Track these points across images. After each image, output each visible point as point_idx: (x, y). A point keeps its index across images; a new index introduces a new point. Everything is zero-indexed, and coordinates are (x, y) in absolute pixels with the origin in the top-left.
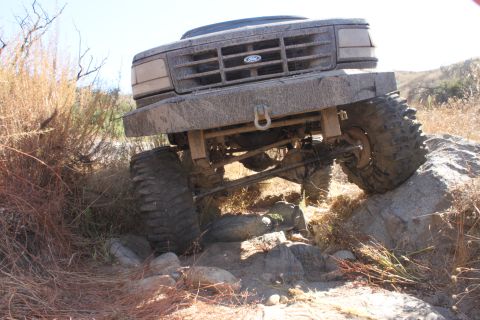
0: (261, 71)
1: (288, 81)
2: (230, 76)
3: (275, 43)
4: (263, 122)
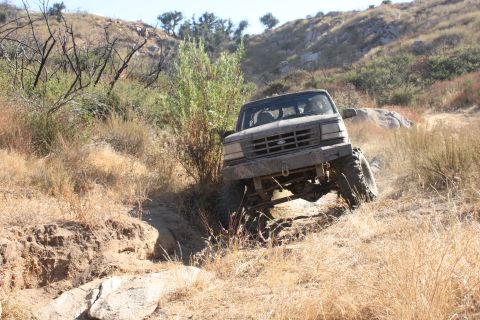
0: (286, 147)
1: (297, 154)
2: (272, 150)
3: (292, 134)
4: (285, 172)
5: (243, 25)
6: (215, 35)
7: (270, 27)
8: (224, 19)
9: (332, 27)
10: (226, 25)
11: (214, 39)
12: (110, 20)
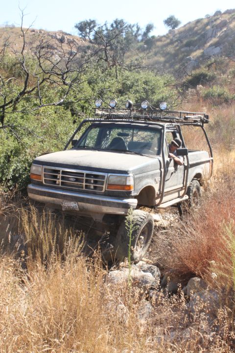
5: (149, 28)
6: (125, 39)
7: (173, 28)
8: (132, 24)
9: (230, 22)
10: (135, 29)
11: (124, 42)
12: (33, 31)
